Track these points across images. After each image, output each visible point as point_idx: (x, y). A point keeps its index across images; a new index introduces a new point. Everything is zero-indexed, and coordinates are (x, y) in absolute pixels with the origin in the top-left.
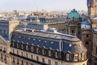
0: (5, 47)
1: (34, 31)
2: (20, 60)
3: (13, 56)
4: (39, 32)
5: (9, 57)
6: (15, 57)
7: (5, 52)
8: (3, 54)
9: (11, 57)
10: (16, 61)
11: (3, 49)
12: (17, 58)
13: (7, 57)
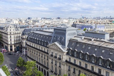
0: (61, 54)
1: (94, 40)
2: (77, 70)
3: (69, 65)
4: (100, 41)
5: (64, 65)
6: (71, 66)
7: (60, 59)
8: (57, 61)
9: (67, 65)
10: (72, 70)
11: (58, 57)
12: (73, 67)
13: (62, 64)
